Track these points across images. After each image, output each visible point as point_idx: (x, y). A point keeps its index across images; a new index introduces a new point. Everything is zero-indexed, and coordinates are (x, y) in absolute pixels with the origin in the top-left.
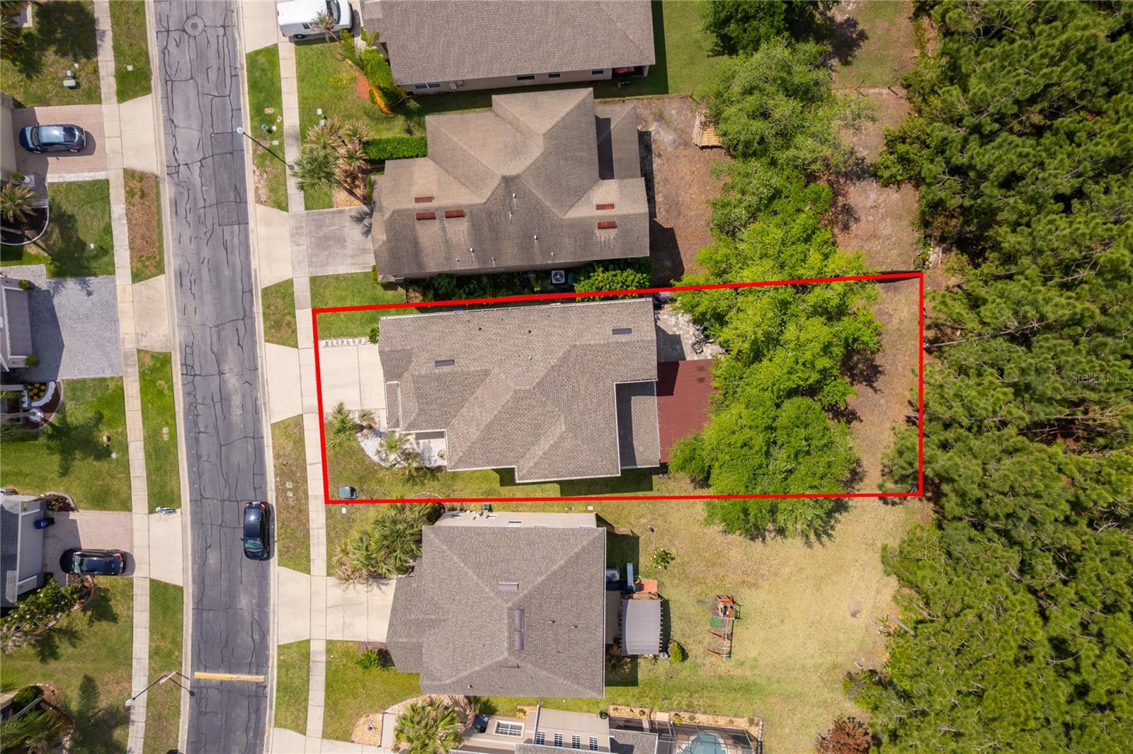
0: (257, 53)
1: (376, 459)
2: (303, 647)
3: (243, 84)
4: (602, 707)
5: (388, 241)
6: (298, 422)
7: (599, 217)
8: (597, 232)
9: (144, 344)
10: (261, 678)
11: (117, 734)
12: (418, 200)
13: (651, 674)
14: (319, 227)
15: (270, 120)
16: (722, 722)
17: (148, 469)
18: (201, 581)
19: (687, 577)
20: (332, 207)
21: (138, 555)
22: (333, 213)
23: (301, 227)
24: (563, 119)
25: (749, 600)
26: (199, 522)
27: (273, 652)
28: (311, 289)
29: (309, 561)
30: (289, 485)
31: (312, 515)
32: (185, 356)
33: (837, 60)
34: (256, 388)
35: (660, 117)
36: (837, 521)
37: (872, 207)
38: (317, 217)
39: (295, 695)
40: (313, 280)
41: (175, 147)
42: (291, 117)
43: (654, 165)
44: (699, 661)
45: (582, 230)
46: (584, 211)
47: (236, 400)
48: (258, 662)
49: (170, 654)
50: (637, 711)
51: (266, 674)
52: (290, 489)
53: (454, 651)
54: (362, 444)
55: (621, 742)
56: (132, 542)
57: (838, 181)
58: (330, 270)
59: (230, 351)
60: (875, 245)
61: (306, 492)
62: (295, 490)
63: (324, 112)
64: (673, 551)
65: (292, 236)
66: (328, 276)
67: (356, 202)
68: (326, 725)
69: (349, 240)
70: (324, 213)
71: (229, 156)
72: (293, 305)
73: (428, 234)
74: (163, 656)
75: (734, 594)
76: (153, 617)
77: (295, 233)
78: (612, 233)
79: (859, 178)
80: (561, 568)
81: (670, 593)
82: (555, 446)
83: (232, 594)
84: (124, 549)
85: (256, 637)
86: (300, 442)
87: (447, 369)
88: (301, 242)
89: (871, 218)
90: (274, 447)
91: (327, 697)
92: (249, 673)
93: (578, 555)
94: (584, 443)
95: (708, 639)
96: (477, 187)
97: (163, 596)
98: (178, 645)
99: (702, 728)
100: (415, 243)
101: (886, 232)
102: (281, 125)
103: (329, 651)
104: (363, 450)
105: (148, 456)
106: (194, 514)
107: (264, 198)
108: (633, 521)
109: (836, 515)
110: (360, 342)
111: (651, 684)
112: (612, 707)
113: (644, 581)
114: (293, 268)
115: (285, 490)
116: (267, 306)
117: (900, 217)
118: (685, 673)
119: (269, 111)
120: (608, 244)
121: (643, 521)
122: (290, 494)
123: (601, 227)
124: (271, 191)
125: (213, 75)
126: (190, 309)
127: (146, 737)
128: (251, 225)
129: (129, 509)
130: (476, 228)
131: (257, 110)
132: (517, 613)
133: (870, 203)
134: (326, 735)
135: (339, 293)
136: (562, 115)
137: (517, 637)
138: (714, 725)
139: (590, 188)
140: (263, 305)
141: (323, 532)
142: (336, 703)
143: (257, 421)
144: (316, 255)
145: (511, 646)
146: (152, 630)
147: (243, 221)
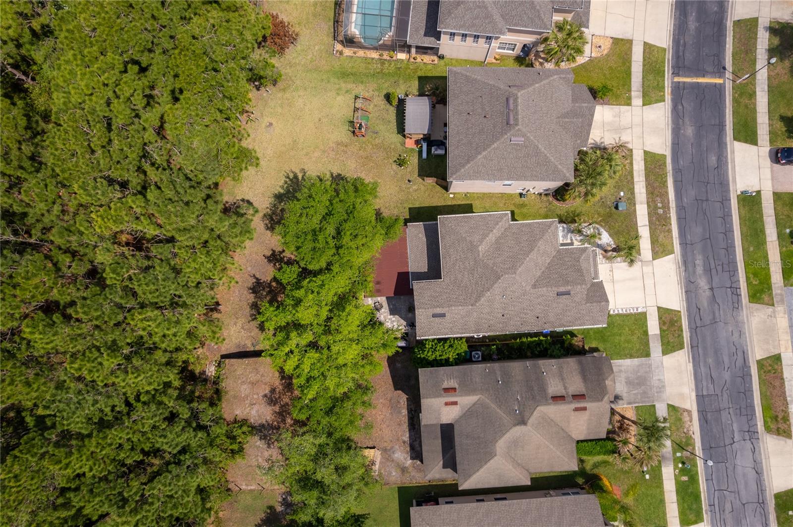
0: (696, 522)
1: (602, 230)
2: (647, 101)
3: (705, 499)
4: (442, 62)
5: (604, 380)
6: (656, 255)
7: (456, 396)
8: (457, 386)
9: (770, 310)
10: (676, 79)
11: (776, 41)
12: (585, 409)
13: (409, 85)
14: (645, 393)
15: (683, 471)
16: (361, 53)
17: (762, 221)
18: (721, 145)
19: (385, 149)
20: (636, 407)
21: (767, 162)
22: (635, 403)
23: (657, 392)
24: (481, 467)
25: (342, 134)
26: (724, 185)
27: (668, 97)
28: (649, 348)
29: (645, 159)
30: (661, 211)
31: (644, 191)
32: (739, 301)
33: (278, 510)
34: (686, 279)
35: (404, 470)
36: (282, 187)
37: (255, 404)
38: (647, 399)
39: (652, 67)
40: (648, 355)
41: (754, 453)
42: (668, 473)
43: (408, 435)
44: (377, 93)
45: (467, 388)
46: (466, 401)
47: (700, 270)
48: (678, 91)
49: (741, 95)
50: (419, 60)
51: (672, 83)
52: (660, 208)
53: (552, 97)
54: (610, 239)
55: (433, 39)
56: (772, 171)
57: (278, 423)
58: (636, 361)
59: (706, 304)
60: (253, 377)
61: (649, 206)
62: (656, 208)
63: (644, 476)
64: (395, 166)
65: (664, 386)
66: (638, 357)
67: (619, 410)
68: (630, 49)
69: (623, 383)
70: (642, 403)
71: (713, 445)
72: (662, 337)
73: (576, 385)
74: (745, 93)
75: (353, 138)
76: (754, 119)
77: (662, 388)
78: (446, 385)
79: (263, 426)
80: (480, 153)
81: (397, 138)
82: (485, 236)
83: (698, 135)
84: (777, 167)
85: (680, 107)
86: (654, 241)
87: (562, 289)
88: (657, 382)
89: (255, 396)
90: (672, 237)
91: (630, 67)
92: (684, 83)
93: (468, 162)
94: (465, 238)
95: (370, 108)
96: (543, 418)
97: (747, 134)
98: (735, 101)
99: (375, 49)
100: (585, 378)
101: (245, 386)
102: (676, 467)
103: (630, 98)
104: (610, 235)
105: (763, 231)
106: (728, 191)
107: (685, 414)
108: (423, 188)
109: (282, 191)
110: (614, 311)
111: (408, 78)
112: (436, 62)
113: (415, 147)
114: (662, 363)
115: (663, 207)
116: (680, 336)
117: (235, 397)
118: (386, 85)
119: (685, 478)
120: (448, 377)
121: (415, 187)
122: (660, 205)
123: (454, 389)
124: (680, 420)
125: (728, 507)
126: (736, 335)
127: (756, 39)
128: (694, 394)
129: (774, 193)
130: (543, 389)
131: (693, 479)
132: (512, 122)
133: (256, 407)
134: (630, 42)
135: (630, 346)
136: (482, 470)
137: (511, 106)
138: (366, 51)
139: (461, 417)
140: (683, 337)
141: (636, 179)
142: (624, 63)
143: (684, 255)
144: (646, 372)
145: (516, 100)
146: (754, 111)
147: (700, 398)
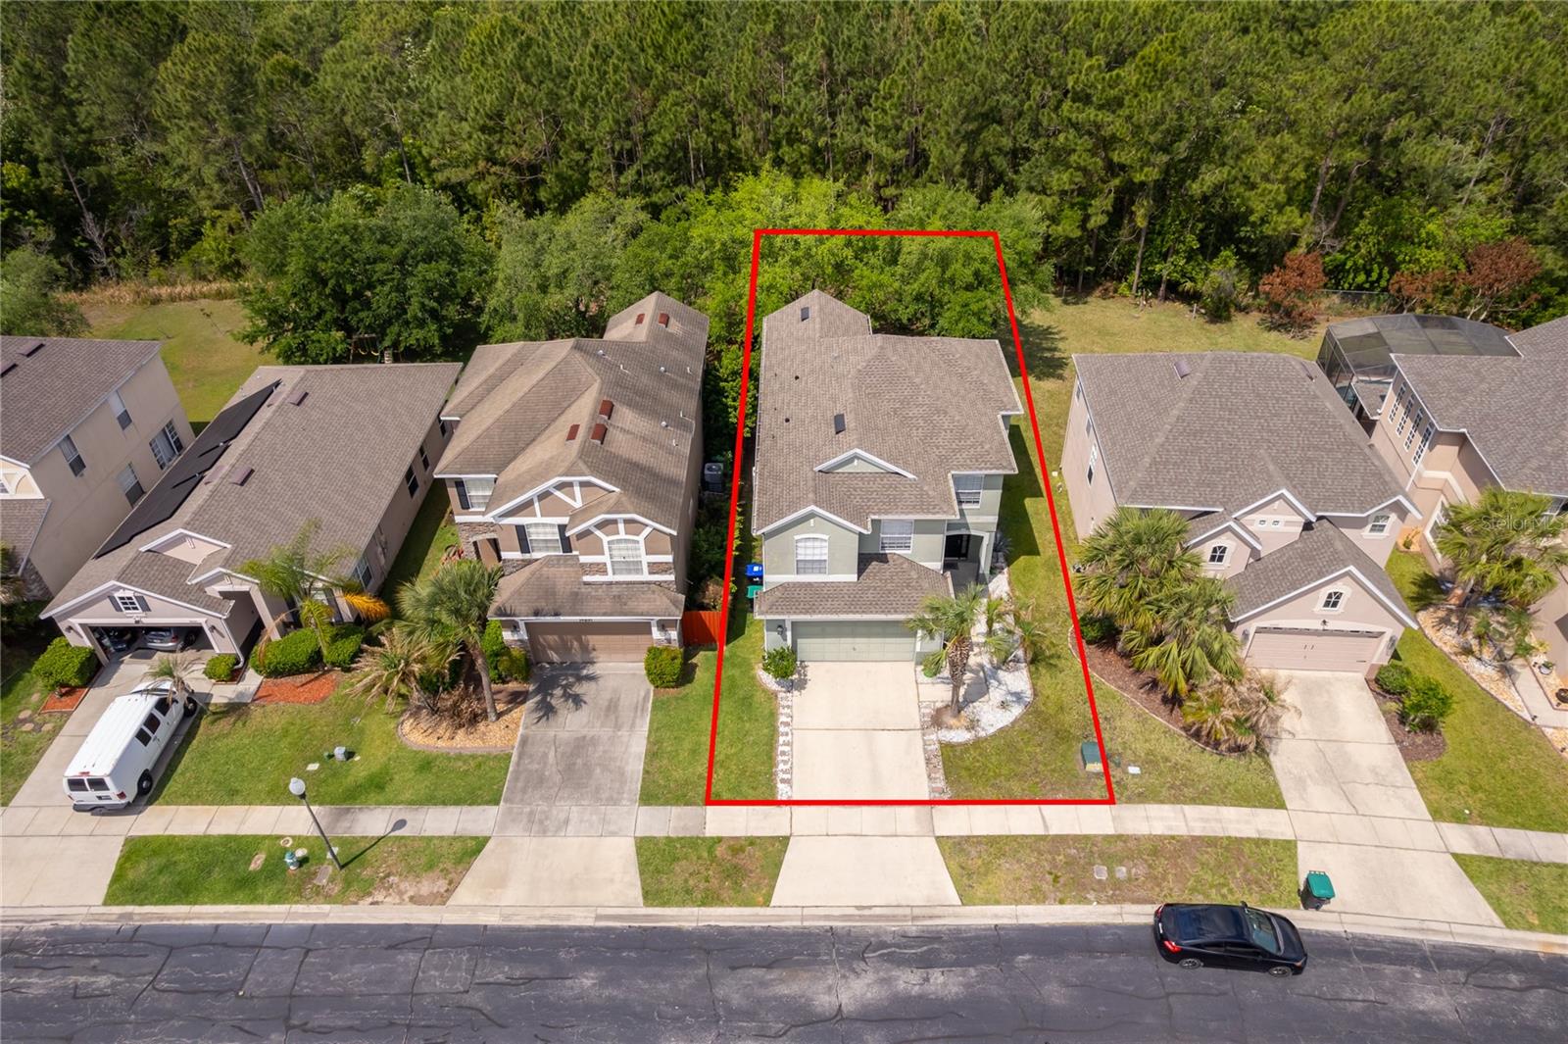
0: (117, 880)
1: (1017, 711)
2: (1479, 870)
3: (162, 917)
6: (954, 848)
14: (541, 780)
15: (274, 869)
20: (509, 756)
22: (521, 756)
23: (532, 813)
27: (1532, 942)
28: (666, 803)
29: (1266, 842)
30: (1101, 873)
31: (1159, 829)
34: (876, 935)
38: (520, 785)
40: (648, 797)
42: (292, 822)
47: (908, 981)
52: (1111, 871)
54: (991, 730)
58: (635, 767)
59: (783, 990)
62: (1109, 862)
65: (543, 833)
66: (646, 772)
67: (515, 713)
69: (584, 732)
70: (517, 772)
71: (311, 959)
72: (694, 842)
77: (540, 826)
85: (1514, 980)
86: (998, 845)
88: (562, 816)
90: (1017, 902)
102: (299, 841)
103: (1460, 819)
104: (1001, 730)
107: (442, 885)
110: (787, 724)
114: (613, 834)
115: (1117, 885)
116: (687, 897)
119: (257, 864)
122: (1122, 872)
124: (430, 867)
128: (491, 919)
131: (245, 887)
135: (683, 755)
140: (683, 904)
141: (1191, 810)
144: (598, 790)
147: (475, 936)
